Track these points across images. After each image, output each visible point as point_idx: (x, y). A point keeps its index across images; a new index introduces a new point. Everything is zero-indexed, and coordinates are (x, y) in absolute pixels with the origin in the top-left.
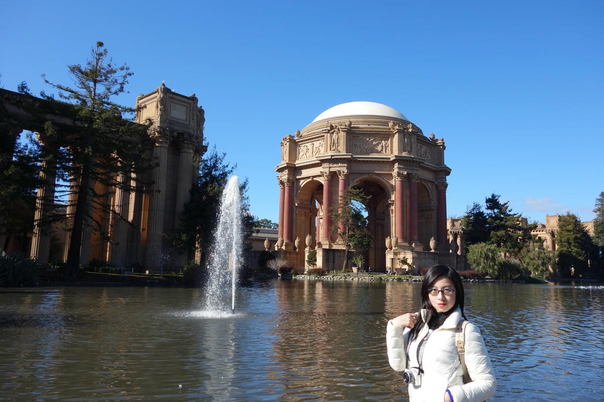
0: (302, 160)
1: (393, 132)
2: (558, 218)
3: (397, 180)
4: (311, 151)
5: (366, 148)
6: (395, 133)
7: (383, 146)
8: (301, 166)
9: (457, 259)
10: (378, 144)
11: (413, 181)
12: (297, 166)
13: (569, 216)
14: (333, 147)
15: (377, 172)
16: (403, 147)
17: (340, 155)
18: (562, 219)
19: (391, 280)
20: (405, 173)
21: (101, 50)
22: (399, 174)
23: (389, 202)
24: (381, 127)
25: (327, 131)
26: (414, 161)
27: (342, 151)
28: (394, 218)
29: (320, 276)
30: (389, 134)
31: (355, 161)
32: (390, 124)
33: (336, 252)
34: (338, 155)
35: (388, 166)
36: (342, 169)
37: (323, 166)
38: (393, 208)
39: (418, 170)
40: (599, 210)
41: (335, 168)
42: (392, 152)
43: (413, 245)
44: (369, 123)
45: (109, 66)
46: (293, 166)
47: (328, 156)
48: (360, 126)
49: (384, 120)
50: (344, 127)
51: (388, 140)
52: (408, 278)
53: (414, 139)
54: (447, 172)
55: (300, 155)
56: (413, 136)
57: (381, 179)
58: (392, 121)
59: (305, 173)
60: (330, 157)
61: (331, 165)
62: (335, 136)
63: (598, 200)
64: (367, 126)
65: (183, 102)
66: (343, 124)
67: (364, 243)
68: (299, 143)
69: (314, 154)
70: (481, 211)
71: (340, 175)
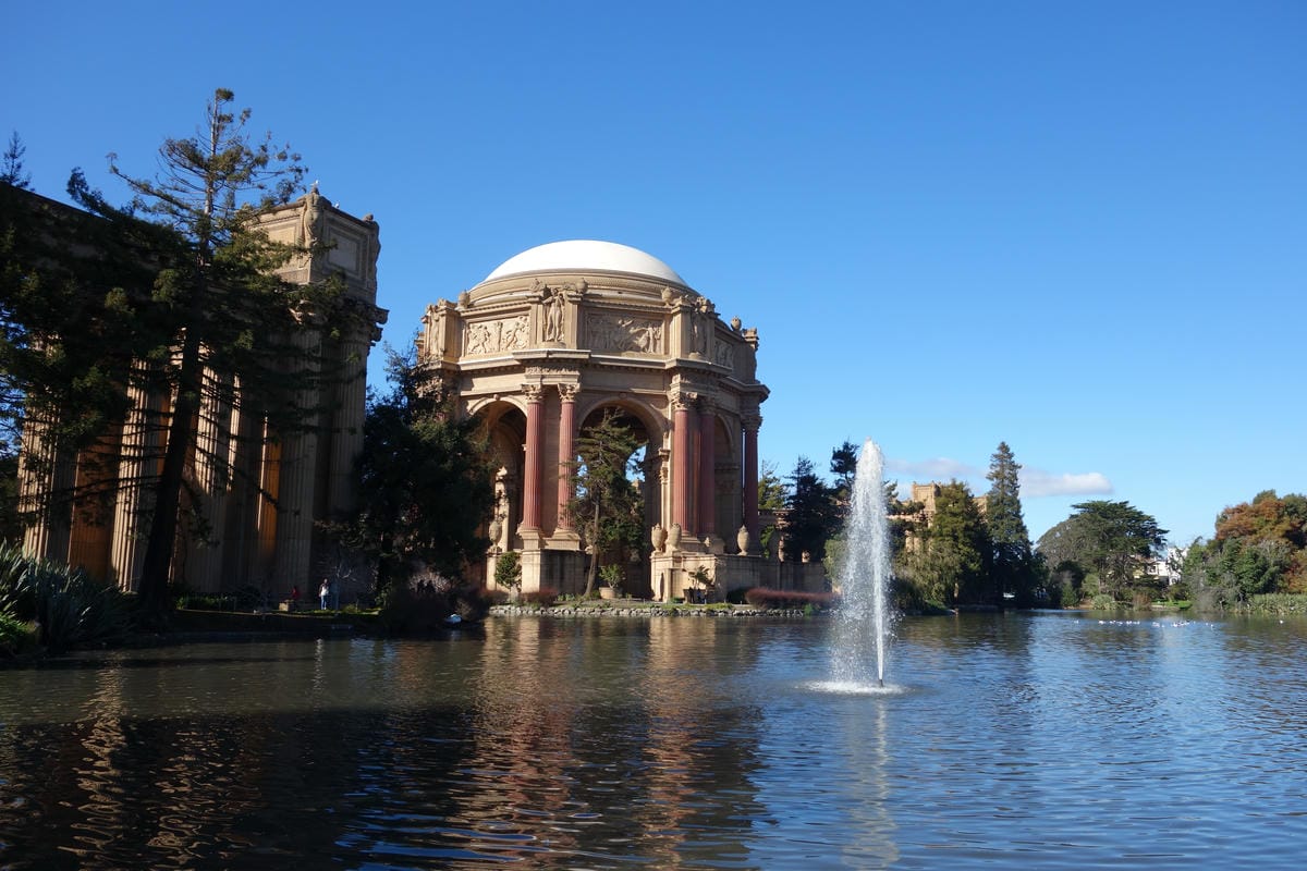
0: (472, 358)
1: (670, 310)
2: (933, 489)
3: (677, 408)
4: (494, 338)
5: (617, 339)
6: (676, 314)
7: (649, 339)
8: (473, 371)
9: (781, 570)
10: (639, 334)
11: (708, 412)
12: (463, 369)
13: (954, 486)
14: (550, 332)
15: (636, 391)
16: (689, 344)
17: (566, 352)
18: (944, 492)
19: (696, 613)
20: (695, 395)
21: (226, 108)
22: (683, 398)
23: (660, 453)
24: (646, 298)
25: (537, 299)
26: (711, 372)
27: (569, 344)
28: (668, 486)
29: (546, 608)
30: (663, 315)
31: (595, 366)
32: (665, 294)
33: (567, 558)
34: (562, 352)
35: (659, 379)
36: (569, 381)
37: (527, 373)
38: (667, 465)
39: (717, 391)
40: (997, 475)
41: (555, 378)
42: (666, 353)
43: (707, 542)
44: (621, 288)
45: (264, 149)
46: (453, 368)
47: (540, 352)
48: (605, 293)
49: (652, 285)
50: (574, 293)
51: (660, 326)
52: (727, 610)
53: (710, 327)
54: (762, 393)
55: (470, 346)
56: (708, 320)
57: (644, 405)
58: (667, 289)
59: (481, 385)
60: (544, 356)
61: (545, 373)
62: (553, 310)
63: (996, 456)
64: (615, 294)
65: (351, 230)
66: (572, 287)
67: (630, 539)
68: (468, 321)
69: (504, 345)
70: (811, 474)
71: (565, 394)
